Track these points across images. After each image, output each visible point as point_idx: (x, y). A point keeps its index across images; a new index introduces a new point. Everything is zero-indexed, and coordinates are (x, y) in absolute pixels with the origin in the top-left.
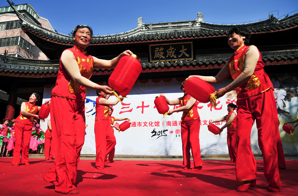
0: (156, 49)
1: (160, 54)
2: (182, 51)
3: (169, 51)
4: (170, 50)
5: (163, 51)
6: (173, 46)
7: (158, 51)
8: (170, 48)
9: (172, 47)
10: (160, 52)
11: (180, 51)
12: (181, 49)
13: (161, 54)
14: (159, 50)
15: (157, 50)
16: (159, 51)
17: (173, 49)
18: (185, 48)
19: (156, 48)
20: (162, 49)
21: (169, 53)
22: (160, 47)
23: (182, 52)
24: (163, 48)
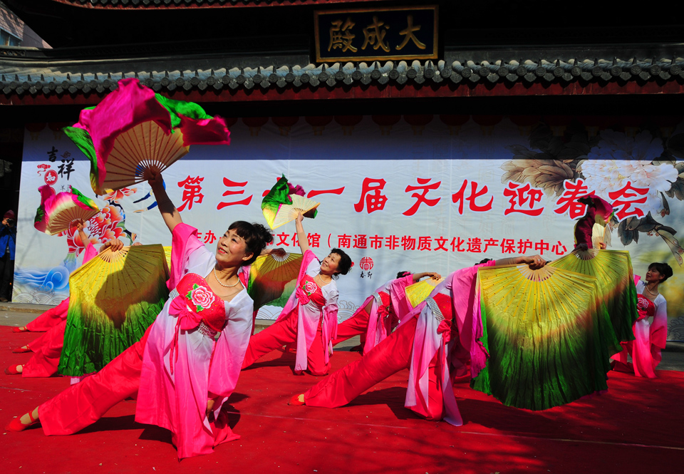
0: (334, 24)
1: (343, 39)
2: (406, 33)
3: (370, 31)
4: (373, 30)
5: (351, 32)
6: (381, 17)
7: (337, 30)
8: (372, 23)
9: (379, 21)
10: (343, 34)
11: (401, 34)
12: (405, 27)
13: (347, 40)
14: (342, 27)
15: (335, 26)
16: (340, 31)
17: (381, 24)
18: (414, 25)
19: (334, 21)
20: (350, 25)
21: (370, 38)
22: (343, 18)
23: (405, 35)
24: (352, 21)
